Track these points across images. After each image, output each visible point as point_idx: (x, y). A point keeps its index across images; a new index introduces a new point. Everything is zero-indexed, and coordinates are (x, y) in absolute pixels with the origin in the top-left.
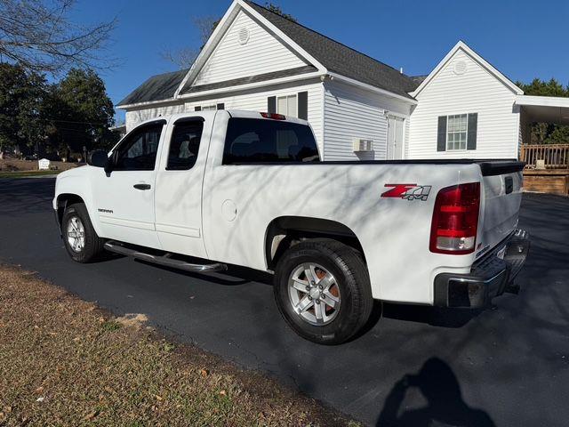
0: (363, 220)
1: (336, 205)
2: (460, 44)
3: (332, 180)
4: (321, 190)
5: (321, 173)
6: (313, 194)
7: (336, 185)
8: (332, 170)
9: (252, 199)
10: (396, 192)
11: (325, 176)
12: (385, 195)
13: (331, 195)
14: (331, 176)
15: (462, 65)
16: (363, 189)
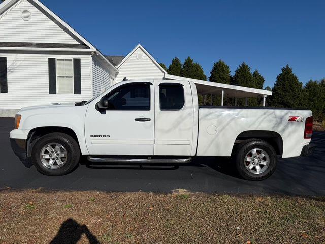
0: (284, 130)
1: (273, 125)
2: (139, 45)
3: (268, 116)
4: (266, 119)
5: (263, 113)
6: (262, 121)
7: (270, 117)
8: (267, 112)
9: (228, 124)
10: (293, 119)
11: (265, 114)
12: (289, 120)
13: (270, 121)
14: (267, 114)
15: (140, 56)
16: (282, 118)
